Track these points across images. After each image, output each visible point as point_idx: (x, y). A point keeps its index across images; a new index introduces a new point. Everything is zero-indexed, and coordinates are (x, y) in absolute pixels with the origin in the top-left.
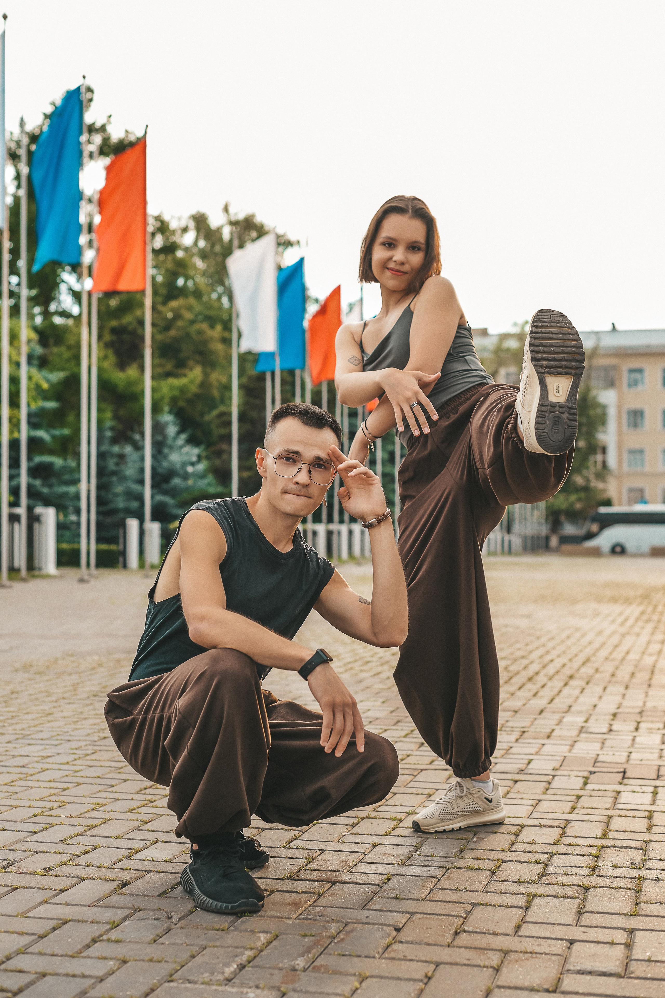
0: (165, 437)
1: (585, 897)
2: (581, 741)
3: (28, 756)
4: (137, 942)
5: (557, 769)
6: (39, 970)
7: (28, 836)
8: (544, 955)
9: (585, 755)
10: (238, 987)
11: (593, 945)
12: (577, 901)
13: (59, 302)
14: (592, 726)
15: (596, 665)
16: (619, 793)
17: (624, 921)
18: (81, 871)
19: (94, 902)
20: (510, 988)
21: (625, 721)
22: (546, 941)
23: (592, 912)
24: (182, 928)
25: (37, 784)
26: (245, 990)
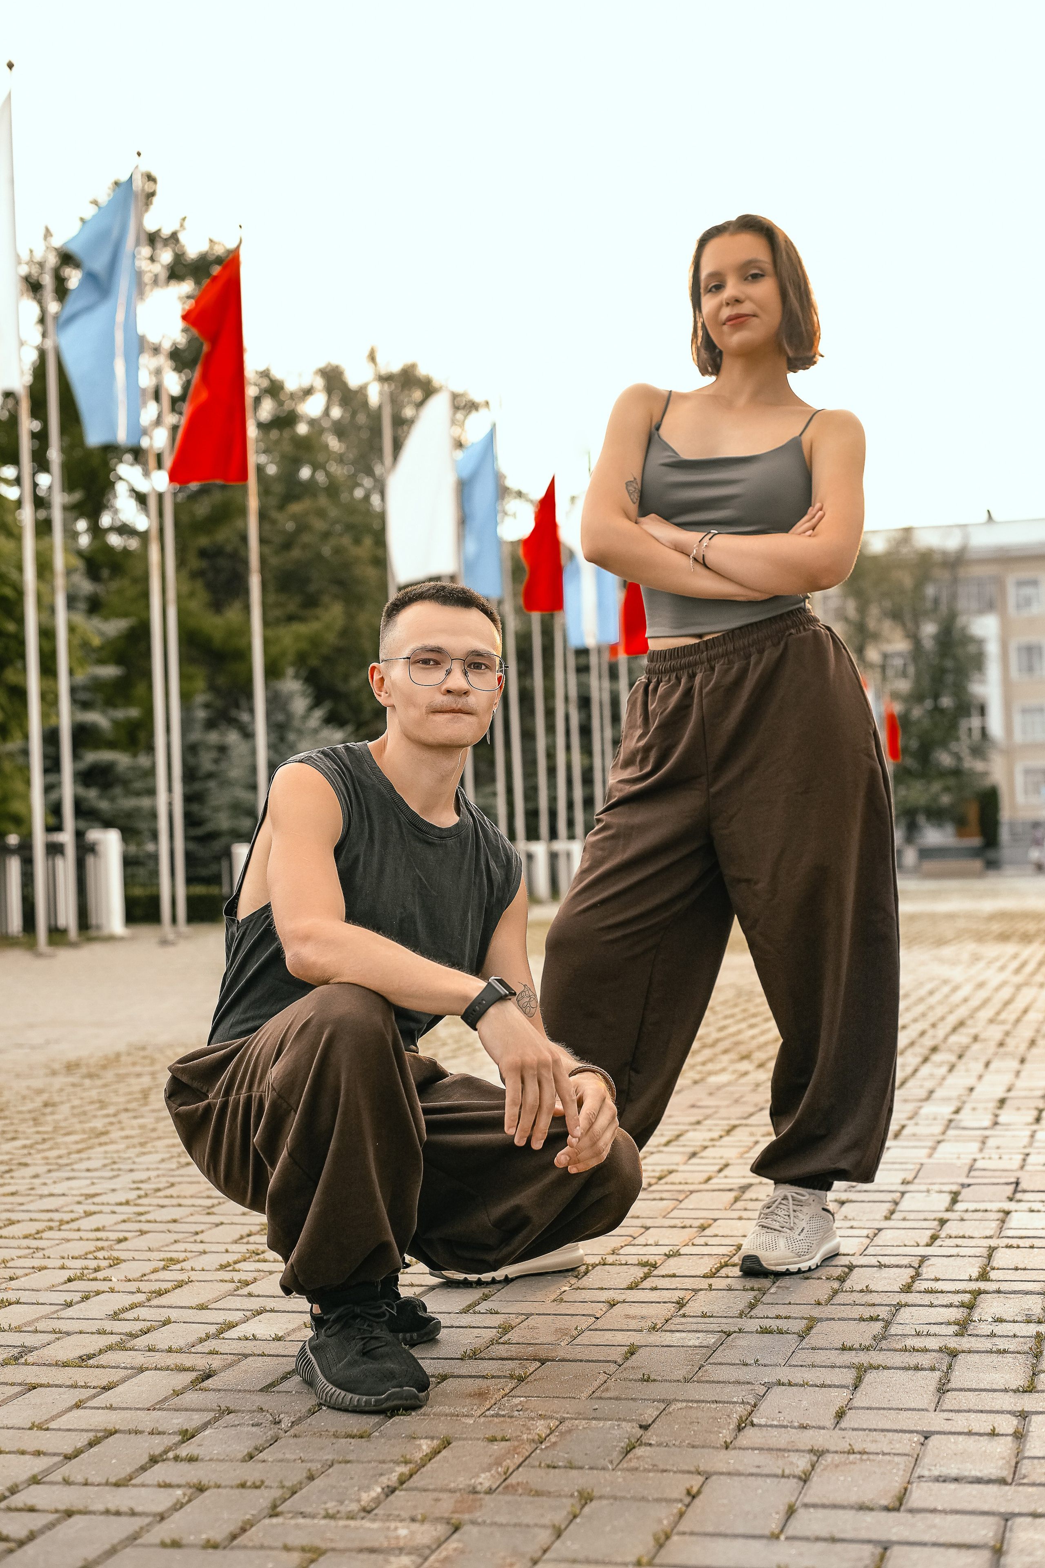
0: (289, 716)
1: (950, 1367)
2: (949, 1141)
3: (64, 1195)
4: (222, 1460)
5: (908, 1183)
6: (62, 1507)
7: (57, 1311)
8: (880, 1456)
9: (955, 1161)
10: (382, 1520)
11: (961, 1438)
12: (937, 1374)
13: (116, 512)
14: (966, 1118)
15: (973, 1031)
16: (1007, 1213)
17: (1012, 1400)
18: (139, 1359)
19: (156, 1404)
20: (824, 1506)
21: (1018, 1109)
22: (885, 1436)
23: (961, 1390)
24: (295, 1436)
25: (77, 1235)
26: (393, 1525)
